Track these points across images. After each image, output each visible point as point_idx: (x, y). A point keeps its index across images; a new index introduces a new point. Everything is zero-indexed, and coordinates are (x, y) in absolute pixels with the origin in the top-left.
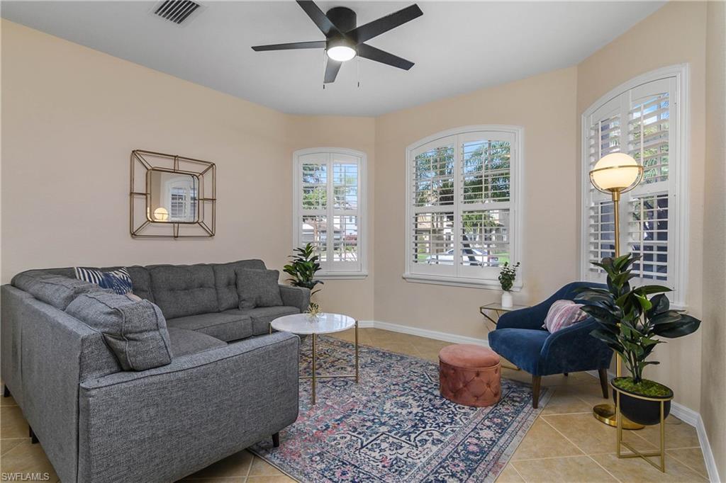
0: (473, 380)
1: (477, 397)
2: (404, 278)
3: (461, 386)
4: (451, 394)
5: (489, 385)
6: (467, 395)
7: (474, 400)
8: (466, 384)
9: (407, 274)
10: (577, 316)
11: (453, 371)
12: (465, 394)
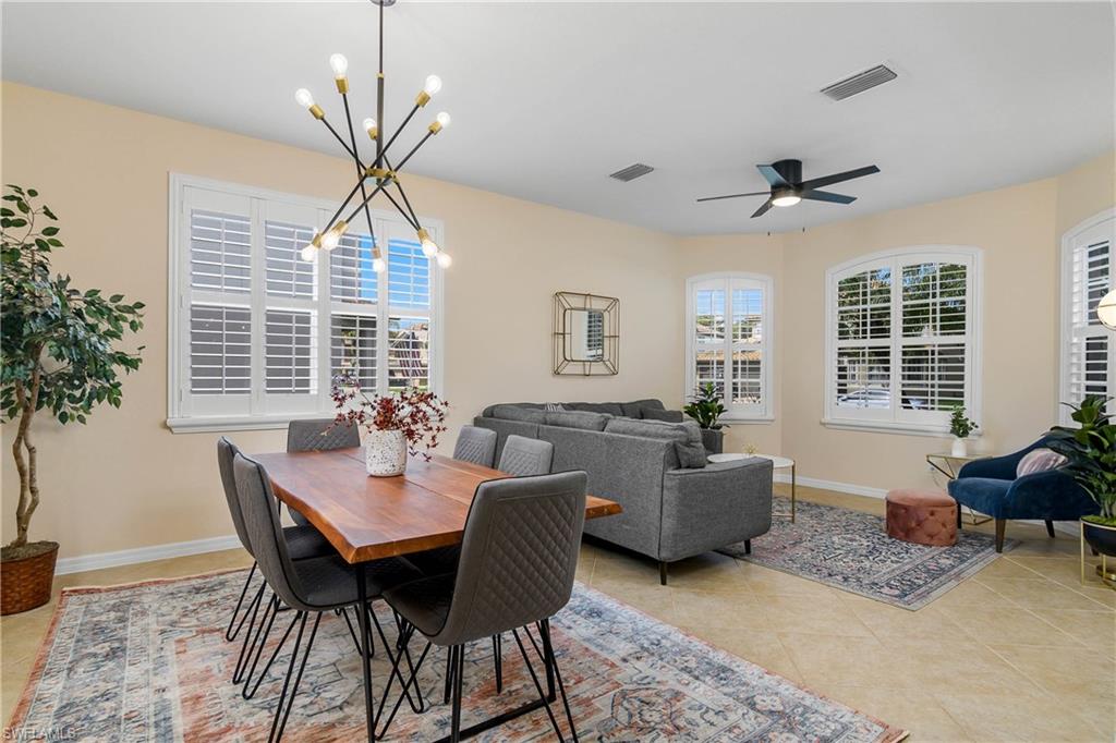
0: (927, 519)
1: (931, 536)
2: (824, 424)
3: (913, 524)
4: (902, 534)
5: (944, 525)
6: (919, 534)
7: (928, 539)
8: (919, 524)
9: (827, 419)
10: (1052, 463)
11: (903, 511)
12: (918, 533)
